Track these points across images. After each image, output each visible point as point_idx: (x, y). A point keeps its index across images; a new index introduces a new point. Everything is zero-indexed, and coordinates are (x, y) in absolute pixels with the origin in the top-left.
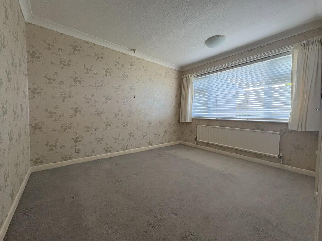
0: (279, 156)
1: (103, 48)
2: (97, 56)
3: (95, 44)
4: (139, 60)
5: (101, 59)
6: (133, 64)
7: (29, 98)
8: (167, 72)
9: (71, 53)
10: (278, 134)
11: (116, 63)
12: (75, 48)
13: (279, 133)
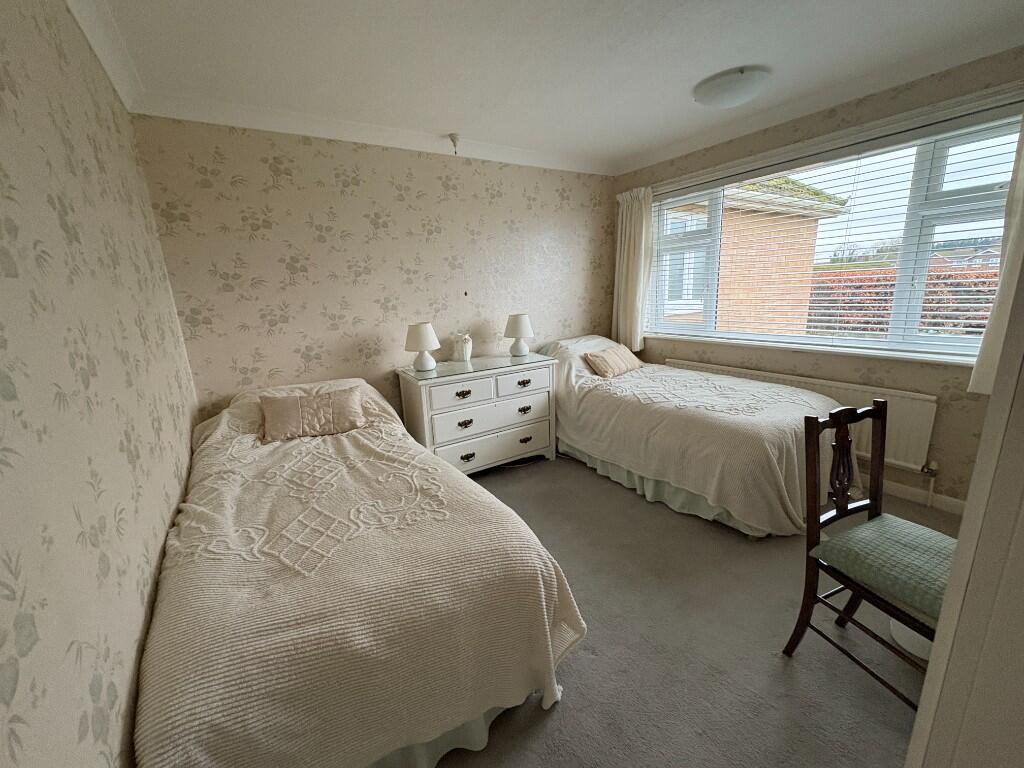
0: (926, 470)
1: (355, 147)
2: (343, 177)
3: (331, 140)
4: (470, 164)
5: (355, 188)
6: (454, 181)
7: (186, 340)
8: (563, 189)
9: (268, 184)
10: (931, 401)
11: (400, 190)
12: (277, 167)
13: (935, 398)
